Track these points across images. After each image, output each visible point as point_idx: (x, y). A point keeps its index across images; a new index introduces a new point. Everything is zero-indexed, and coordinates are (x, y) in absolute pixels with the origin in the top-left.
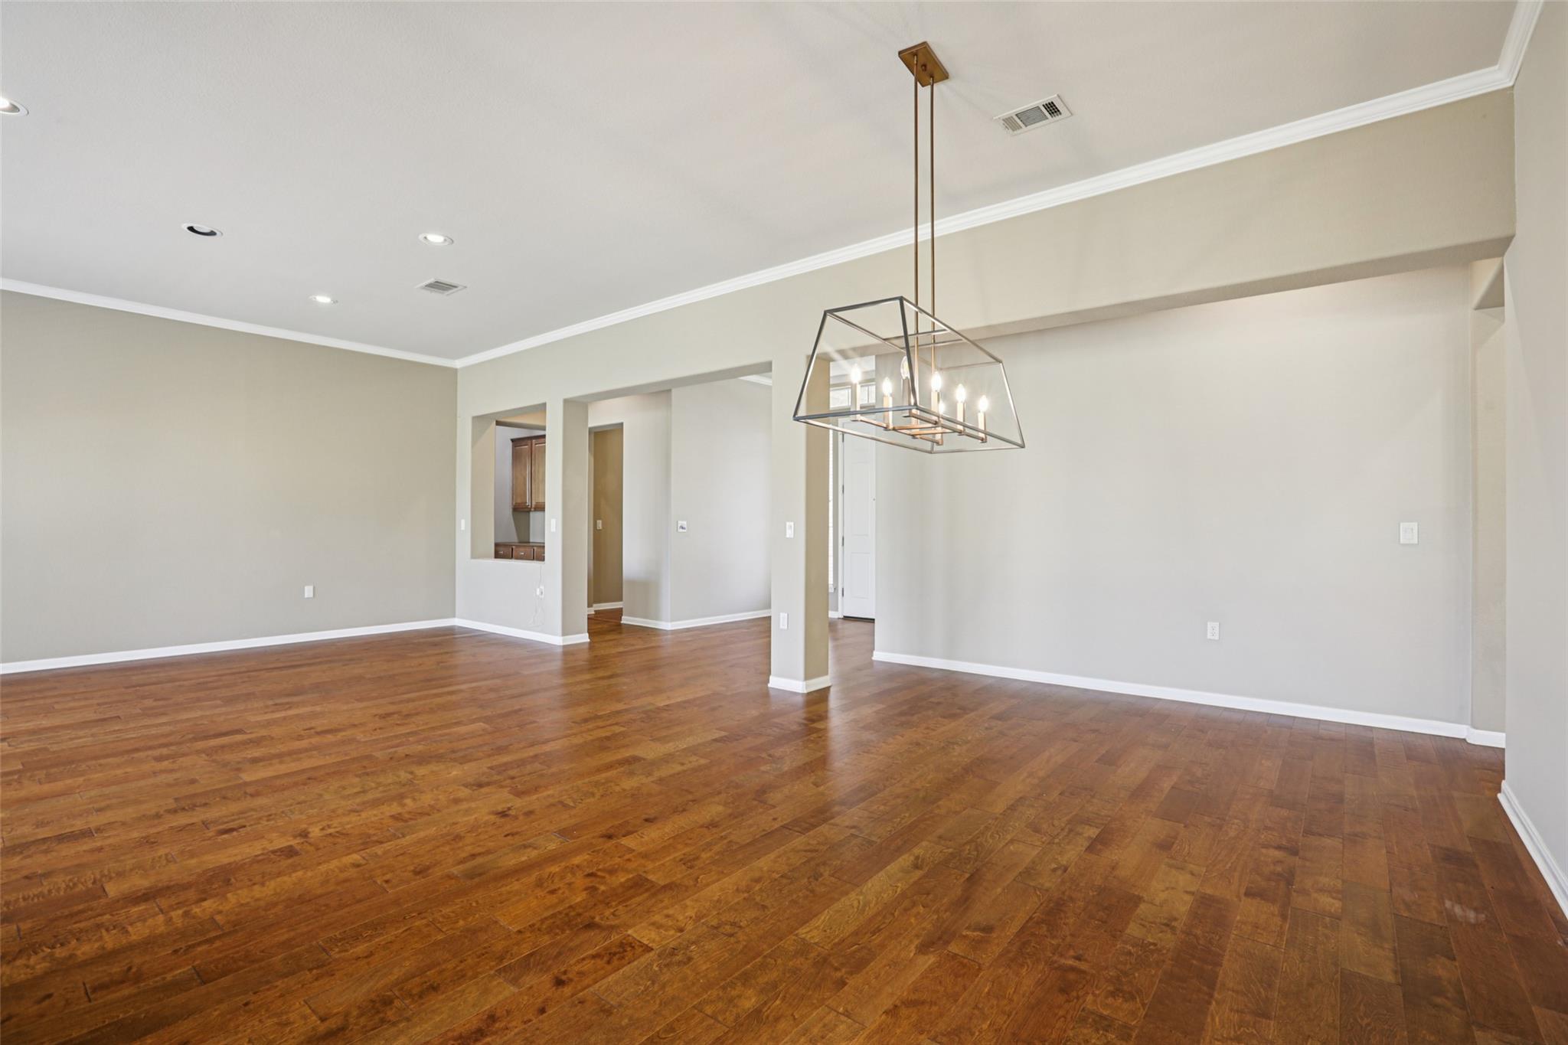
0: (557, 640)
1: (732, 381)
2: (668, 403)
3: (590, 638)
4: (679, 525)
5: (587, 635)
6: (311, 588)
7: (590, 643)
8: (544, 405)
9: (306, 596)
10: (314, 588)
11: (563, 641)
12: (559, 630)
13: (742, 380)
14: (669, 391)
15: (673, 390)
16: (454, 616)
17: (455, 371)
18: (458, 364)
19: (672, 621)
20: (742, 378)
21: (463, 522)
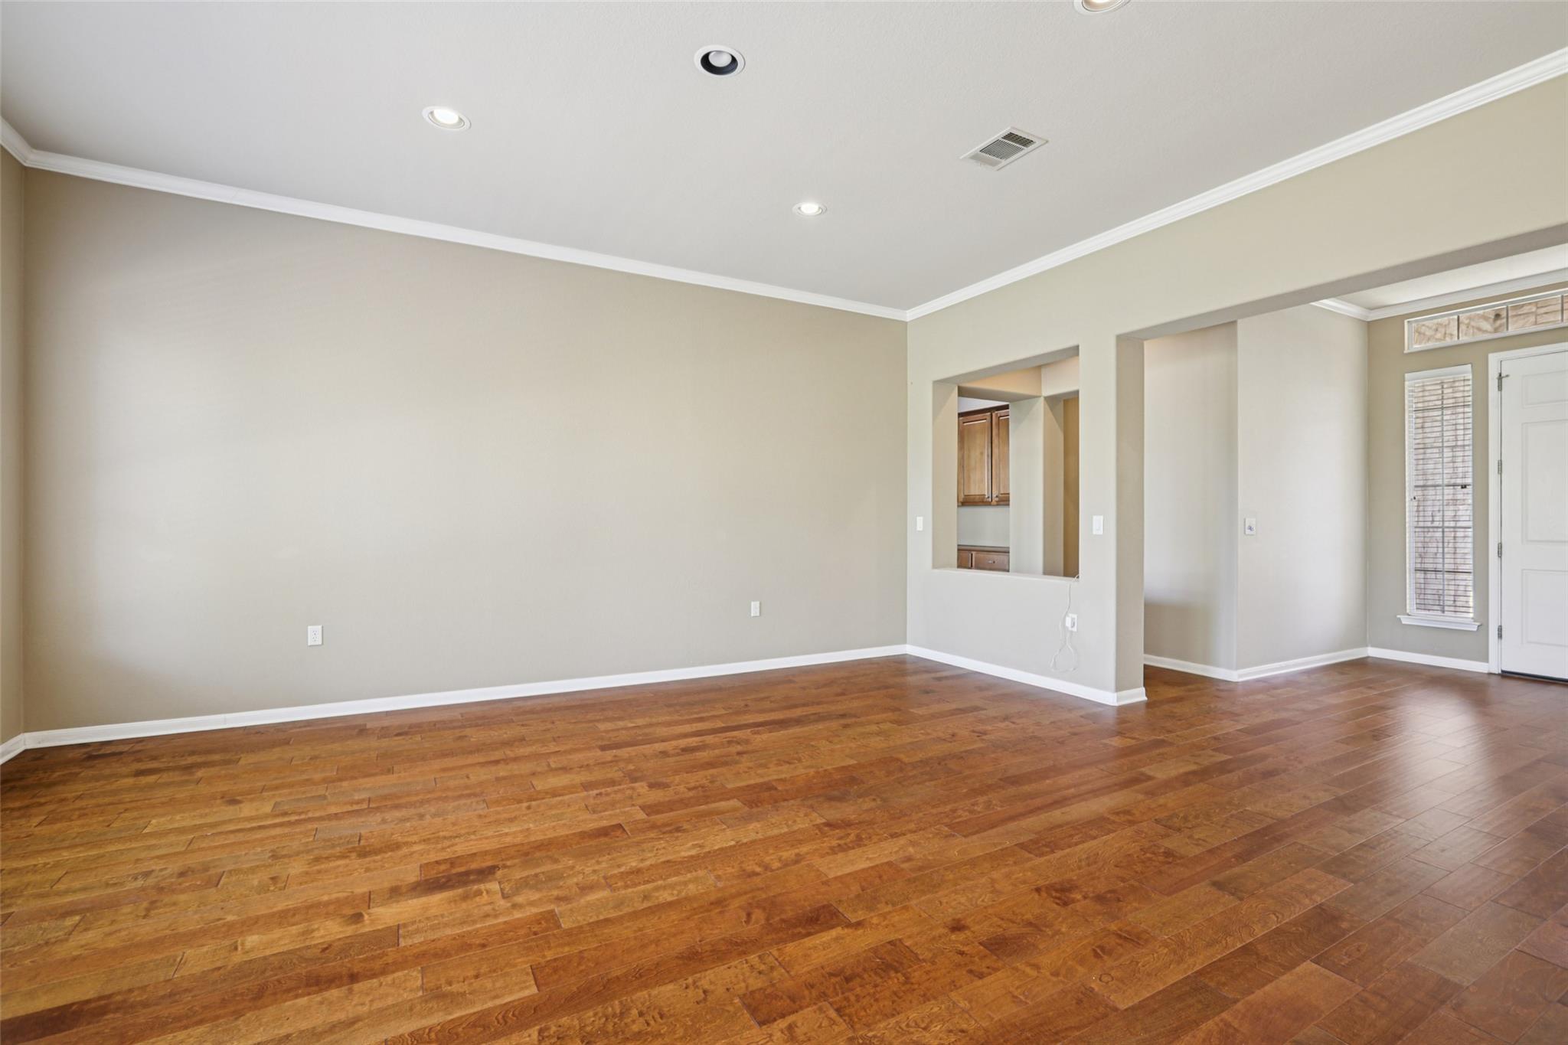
0: (1110, 698)
1: (1302, 307)
2: (1232, 343)
3: (1147, 695)
4: (1247, 526)
5: (1143, 690)
6: (758, 603)
7: (1149, 705)
8: (1077, 348)
9: (752, 615)
10: (760, 604)
11: (1118, 699)
12: (1112, 684)
13: (1311, 305)
14: (1234, 323)
15: (1239, 321)
16: (904, 642)
17: (905, 324)
18: (909, 315)
19: (1238, 668)
20: (1313, 304)
21: (920, 520)
